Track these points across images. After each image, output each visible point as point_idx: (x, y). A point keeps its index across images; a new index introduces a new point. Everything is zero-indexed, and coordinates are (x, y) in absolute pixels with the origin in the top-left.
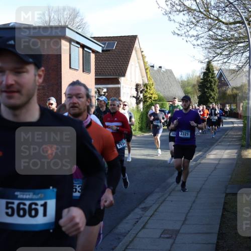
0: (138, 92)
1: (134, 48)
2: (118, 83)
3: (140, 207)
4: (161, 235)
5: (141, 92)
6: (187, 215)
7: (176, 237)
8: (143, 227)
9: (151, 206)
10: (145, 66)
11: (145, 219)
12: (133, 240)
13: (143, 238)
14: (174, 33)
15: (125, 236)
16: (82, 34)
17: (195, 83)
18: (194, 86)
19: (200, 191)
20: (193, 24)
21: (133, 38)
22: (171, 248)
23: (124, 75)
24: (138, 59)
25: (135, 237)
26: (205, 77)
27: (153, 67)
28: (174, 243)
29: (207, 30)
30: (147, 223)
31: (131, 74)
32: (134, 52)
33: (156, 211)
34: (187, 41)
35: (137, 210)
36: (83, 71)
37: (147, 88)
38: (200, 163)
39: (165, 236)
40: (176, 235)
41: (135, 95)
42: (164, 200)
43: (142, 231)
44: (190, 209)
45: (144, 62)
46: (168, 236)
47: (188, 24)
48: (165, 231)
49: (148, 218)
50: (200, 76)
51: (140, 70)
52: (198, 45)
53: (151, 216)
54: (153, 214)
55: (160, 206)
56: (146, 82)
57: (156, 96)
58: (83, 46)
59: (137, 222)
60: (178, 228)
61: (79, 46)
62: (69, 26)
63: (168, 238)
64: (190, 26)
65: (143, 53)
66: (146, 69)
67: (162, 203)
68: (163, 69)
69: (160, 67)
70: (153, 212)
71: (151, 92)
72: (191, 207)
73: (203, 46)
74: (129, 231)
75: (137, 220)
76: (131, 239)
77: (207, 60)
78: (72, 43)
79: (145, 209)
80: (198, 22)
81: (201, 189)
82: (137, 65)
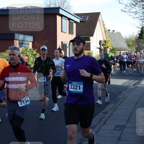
0: (100, 45)
1: (98, 20)
2: (89, 40)
3: (102, 111)
4: (115, 128)
5: (102, 45)
6: (129, 117)
7: (123, 130)
8: (104, 124)
9: (109, 111)
10: (105, 30)
11: (105, 119)
12: (98, 131)
13: (104, 130)
14: (122, 11)
15: (94, 128)
16: (68, 12)
17: (134, 40)
18: (133, 41)
19: (137, 103)
20: (134, 5)
21: (98, 14)
22: (121, 135)
23: (92, 35)
24: (101, 26)
25: (100, 129)
26: (140, 36)
27: (109, 30)
28: (122, 133)
29: (142, 9)
30: (106, 121)
31: (97, 35)
32: (98, 22)
33: (111, 114)
34: (130, 15)
35: (100, 114)
36: (69, 33)
37: (106, 43)
38: (137, 87)
39: (117, 129)
40: (124, 128)
41: (99, 47)
42: (116, 108)
43: (104, 125)
44: (132, 113)
45: (104, 28)
46: (119, 129)
47: (131, 5)
48: (117, 126)
49: (107, 118)
50: (137, 36)
51: (102, 32)
52: (136, 18)
53: (109, 117)
54: (110, 116)
55: (114, 111)
56: (105, 39)
57: (111, 48)
58: (69, 19)
59: (101, 120)
60: (124, 124)
61: (67, 19)
62: (61, 8)
63: (118, 130)
64: (132, 6)
65: (103, 23)
66: (105, 32)
67: (115, 110)
68: (115, 32)
69: (114, 31)
70: (109, 115)
71: (108, 45)
72: (132, 112)
73: (139, 18)
74: (96, 126)
75: (100, 119)
76: (97, 130)
77: (141, 26)
78: (63, 17)
79: (105, 113)
80: (136, 4)
81: (137, 102)
82: (100, 30)
